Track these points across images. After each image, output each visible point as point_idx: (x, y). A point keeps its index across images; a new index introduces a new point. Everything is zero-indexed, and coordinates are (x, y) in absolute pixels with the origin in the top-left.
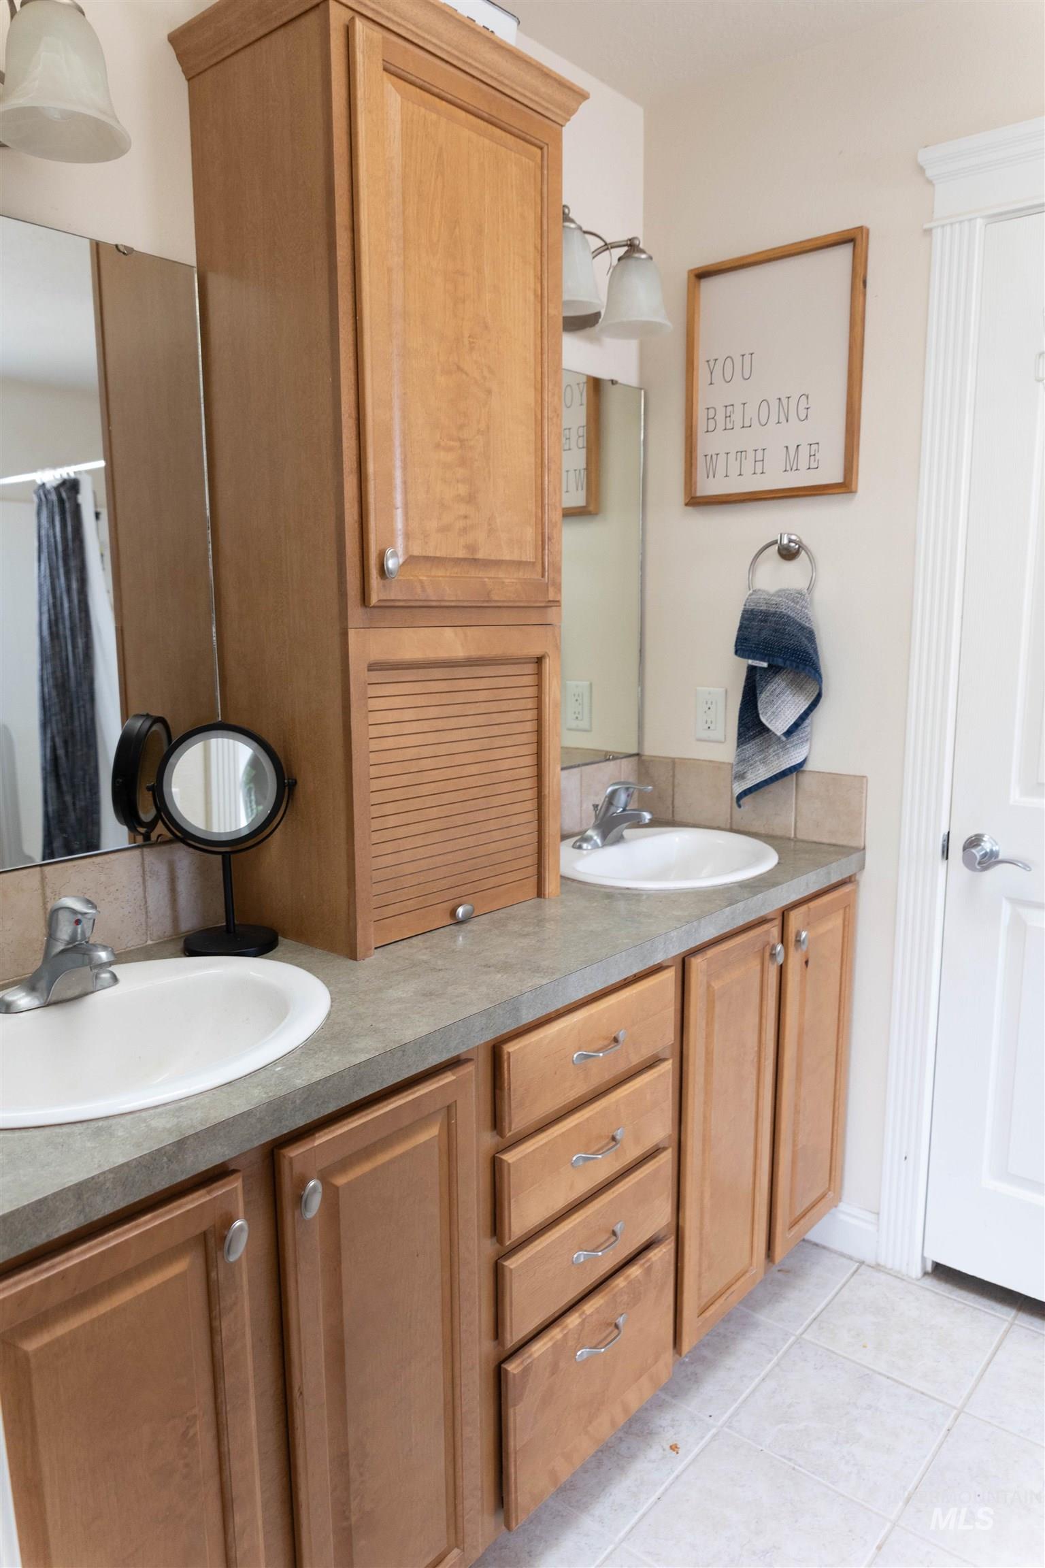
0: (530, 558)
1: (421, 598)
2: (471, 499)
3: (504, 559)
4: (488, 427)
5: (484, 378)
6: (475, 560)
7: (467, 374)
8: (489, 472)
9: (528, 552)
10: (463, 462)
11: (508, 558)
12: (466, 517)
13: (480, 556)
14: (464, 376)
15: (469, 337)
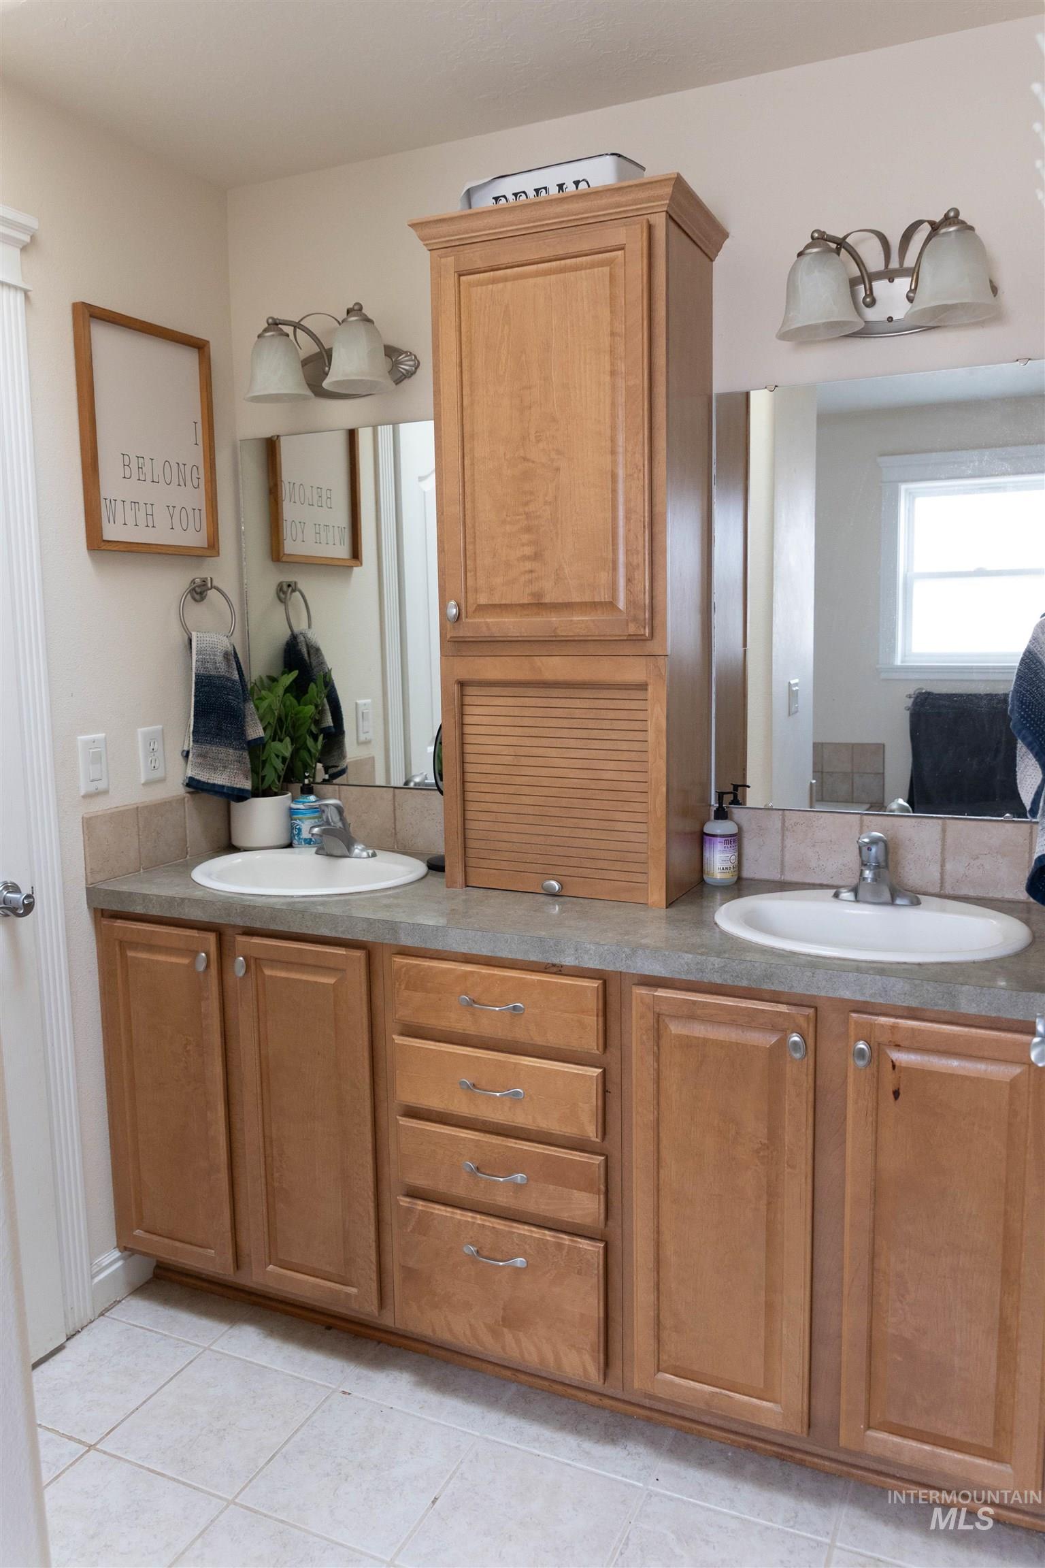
0: (605, 598)
1: (487, 635)
2: (536, 557)
3: (573, 601)
4: (556, 498)
5: (552, 460)
6: (541, 604)
7: (533, 462)
8: (557, 533)
9: (602, 593)
10: (528, 529)
11: (578, 600)
12: (531, 571)
13: (547, 600)
14: (530, 464)
15: (536, 432)
